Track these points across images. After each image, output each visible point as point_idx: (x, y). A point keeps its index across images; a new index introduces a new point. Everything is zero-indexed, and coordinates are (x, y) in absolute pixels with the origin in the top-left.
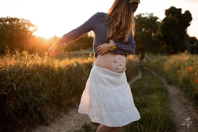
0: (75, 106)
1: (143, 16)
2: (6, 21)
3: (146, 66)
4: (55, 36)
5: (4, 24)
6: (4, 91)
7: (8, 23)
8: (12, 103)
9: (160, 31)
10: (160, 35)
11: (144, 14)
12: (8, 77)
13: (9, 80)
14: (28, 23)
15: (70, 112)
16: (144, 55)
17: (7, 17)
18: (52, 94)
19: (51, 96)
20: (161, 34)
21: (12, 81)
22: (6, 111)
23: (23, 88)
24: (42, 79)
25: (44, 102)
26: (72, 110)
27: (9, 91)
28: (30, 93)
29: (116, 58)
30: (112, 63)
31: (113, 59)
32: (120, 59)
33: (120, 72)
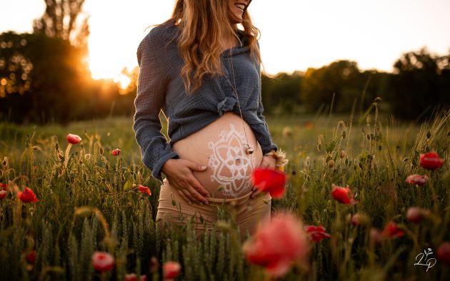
29: (222, 140)
30: (212, 157)
31: (213, 146)
32: (235, 143)
33: (238, 182)
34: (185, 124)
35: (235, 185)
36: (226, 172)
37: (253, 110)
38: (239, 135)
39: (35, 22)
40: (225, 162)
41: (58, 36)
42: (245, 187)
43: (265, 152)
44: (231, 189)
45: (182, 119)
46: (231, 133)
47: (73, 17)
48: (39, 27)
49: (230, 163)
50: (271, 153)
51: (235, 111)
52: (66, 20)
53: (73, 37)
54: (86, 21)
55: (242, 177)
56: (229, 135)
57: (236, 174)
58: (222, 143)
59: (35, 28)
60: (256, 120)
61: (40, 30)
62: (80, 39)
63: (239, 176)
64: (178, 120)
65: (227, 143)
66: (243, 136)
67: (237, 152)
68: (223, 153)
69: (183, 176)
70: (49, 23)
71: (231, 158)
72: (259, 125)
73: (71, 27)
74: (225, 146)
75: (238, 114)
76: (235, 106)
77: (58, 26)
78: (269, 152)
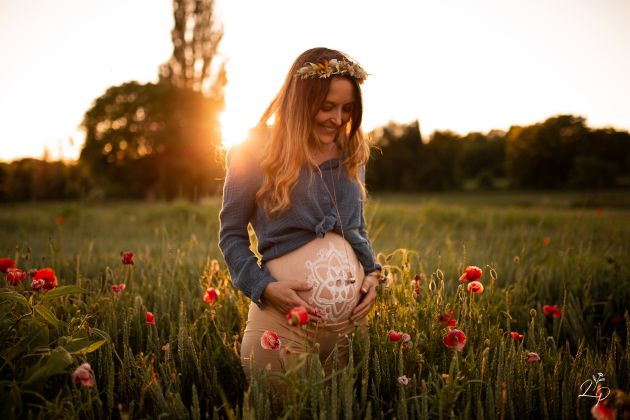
29: (321, 259)
30: (310, 277)
31: (311, 265)
32: (335, 263)
33: (339, 305)
34: (280, 243)
35: (335, 309)
36: (326, 294)
37: (355, 229)
38: (339, 254)
39: (160, 68)
40: (325, 283)
41: (188, 86)
42: (346, 312)
43: (367, 273)
44: (331, 313)
45: (276, 238)
46: (331, 251)
47: (207, 60)
48: (165, 74)
49: (330, 284)
50: (375, 273)
51: (336, 231)
52: (199, 65)
53: (206, 87)
54: (223, 65)
55: (343, 299)
56: (328, 255)
57: (336, 296)
58: (322, 263)
59: (161, 76)
60: (358, 239)
61: (167, 79)
62: (215, 89)
63: (340, 299)
64: (272, 240)
65: (327, 263)
66: (344, 255)
67: (337, 272)
68: (323, 273)
69: (288, 300)
70: (177, 69)
71: (331, 278)
72: (361, 243)
73: (204, 74)
74: (324, 266)
75: (340, 234)
76: (335, 226)
77: (188, 73)
78: (372, 271)
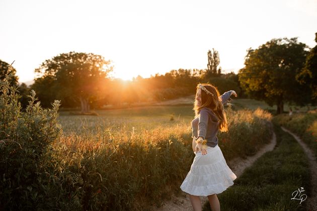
0: (171, 198)
1: (278, 43)
2: (69, 58)
3: (285, 126)
4: (139, 76)
5: (66, 63)
6: (90, 183)
7: (71, 61)
8: (97, 196)
9: (308, 68)
10: (308, 75)
11: (280, 40)
12: (94, 166)
13: (95, 170)
14: (100, 60)
15: (164, 207)
16: (282, 107)
17: (71, 53)
18: (142, 184)
19: (141, 186)
20: (310, 73)
21: (97, 171)
22: (91, 206)
23: (109, 178)
24: (130, 165)
25: (132, 195)
26: (167, 204)
27: (94, 182)
28: (117, 184)
